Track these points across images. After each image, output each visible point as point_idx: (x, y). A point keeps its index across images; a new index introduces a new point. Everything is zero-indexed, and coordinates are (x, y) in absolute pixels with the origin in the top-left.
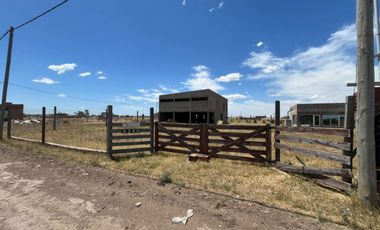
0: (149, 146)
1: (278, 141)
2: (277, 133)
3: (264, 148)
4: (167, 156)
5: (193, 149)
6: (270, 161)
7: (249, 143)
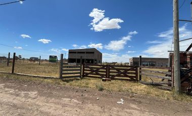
0: (79, 75)
1: (140, 72)
2: (140, 69)
3: (135, 75)
4: (89, 79)
5: (103, 76)
6: (138, 81)
7: (129, 73)
